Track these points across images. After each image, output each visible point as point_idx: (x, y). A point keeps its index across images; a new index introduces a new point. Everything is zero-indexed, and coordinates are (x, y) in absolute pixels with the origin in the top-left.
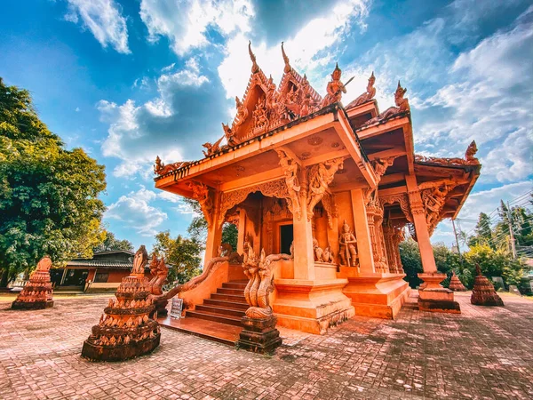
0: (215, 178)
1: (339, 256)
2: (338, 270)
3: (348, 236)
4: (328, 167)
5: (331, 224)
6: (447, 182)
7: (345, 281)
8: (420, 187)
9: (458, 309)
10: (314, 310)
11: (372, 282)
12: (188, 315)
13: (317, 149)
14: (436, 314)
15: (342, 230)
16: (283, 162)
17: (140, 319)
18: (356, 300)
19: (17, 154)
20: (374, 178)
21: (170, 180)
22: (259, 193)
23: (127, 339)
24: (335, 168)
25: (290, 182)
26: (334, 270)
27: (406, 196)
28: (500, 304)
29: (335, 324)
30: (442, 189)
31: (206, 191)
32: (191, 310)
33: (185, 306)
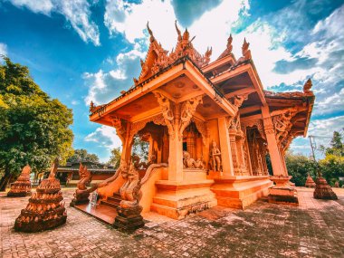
0: (126, 113)
1: (209, 164)
2: (208, 174)
3: (215, 150)
4: (192, 103)
5: (204, 142)
6: (290, 109)
7: (212, 181)
8: (272, 114)
9: (297, 202)
10: (176, 202)
11: (230, 182)
12: (102, 203)
13: (183, 90)
14: (279, 206)
15: (211, 147)
16: (160, 100)
17: (49, 207)
18: (219, 195)
19: (15, 104)
20: (232, 110)
21: (96, 116)
22: (152, 122)
23: (37, 219)
24: (196, 103)
25: (165, 114)
26: (205, 174)
27: (262, 121)
28: (335, 198)
29: (194, 212)
30: (287, 115)
31: (119, 122)
32: (104, 200)
33: (99, 197)
